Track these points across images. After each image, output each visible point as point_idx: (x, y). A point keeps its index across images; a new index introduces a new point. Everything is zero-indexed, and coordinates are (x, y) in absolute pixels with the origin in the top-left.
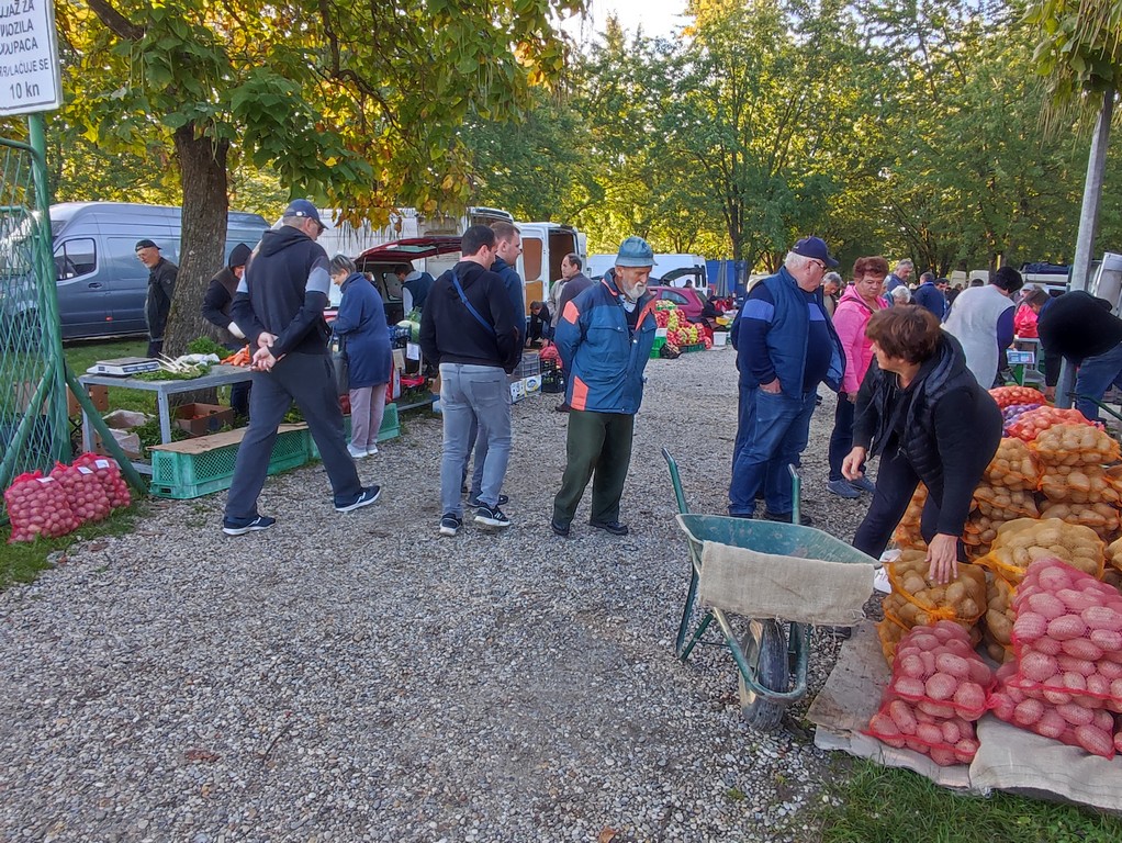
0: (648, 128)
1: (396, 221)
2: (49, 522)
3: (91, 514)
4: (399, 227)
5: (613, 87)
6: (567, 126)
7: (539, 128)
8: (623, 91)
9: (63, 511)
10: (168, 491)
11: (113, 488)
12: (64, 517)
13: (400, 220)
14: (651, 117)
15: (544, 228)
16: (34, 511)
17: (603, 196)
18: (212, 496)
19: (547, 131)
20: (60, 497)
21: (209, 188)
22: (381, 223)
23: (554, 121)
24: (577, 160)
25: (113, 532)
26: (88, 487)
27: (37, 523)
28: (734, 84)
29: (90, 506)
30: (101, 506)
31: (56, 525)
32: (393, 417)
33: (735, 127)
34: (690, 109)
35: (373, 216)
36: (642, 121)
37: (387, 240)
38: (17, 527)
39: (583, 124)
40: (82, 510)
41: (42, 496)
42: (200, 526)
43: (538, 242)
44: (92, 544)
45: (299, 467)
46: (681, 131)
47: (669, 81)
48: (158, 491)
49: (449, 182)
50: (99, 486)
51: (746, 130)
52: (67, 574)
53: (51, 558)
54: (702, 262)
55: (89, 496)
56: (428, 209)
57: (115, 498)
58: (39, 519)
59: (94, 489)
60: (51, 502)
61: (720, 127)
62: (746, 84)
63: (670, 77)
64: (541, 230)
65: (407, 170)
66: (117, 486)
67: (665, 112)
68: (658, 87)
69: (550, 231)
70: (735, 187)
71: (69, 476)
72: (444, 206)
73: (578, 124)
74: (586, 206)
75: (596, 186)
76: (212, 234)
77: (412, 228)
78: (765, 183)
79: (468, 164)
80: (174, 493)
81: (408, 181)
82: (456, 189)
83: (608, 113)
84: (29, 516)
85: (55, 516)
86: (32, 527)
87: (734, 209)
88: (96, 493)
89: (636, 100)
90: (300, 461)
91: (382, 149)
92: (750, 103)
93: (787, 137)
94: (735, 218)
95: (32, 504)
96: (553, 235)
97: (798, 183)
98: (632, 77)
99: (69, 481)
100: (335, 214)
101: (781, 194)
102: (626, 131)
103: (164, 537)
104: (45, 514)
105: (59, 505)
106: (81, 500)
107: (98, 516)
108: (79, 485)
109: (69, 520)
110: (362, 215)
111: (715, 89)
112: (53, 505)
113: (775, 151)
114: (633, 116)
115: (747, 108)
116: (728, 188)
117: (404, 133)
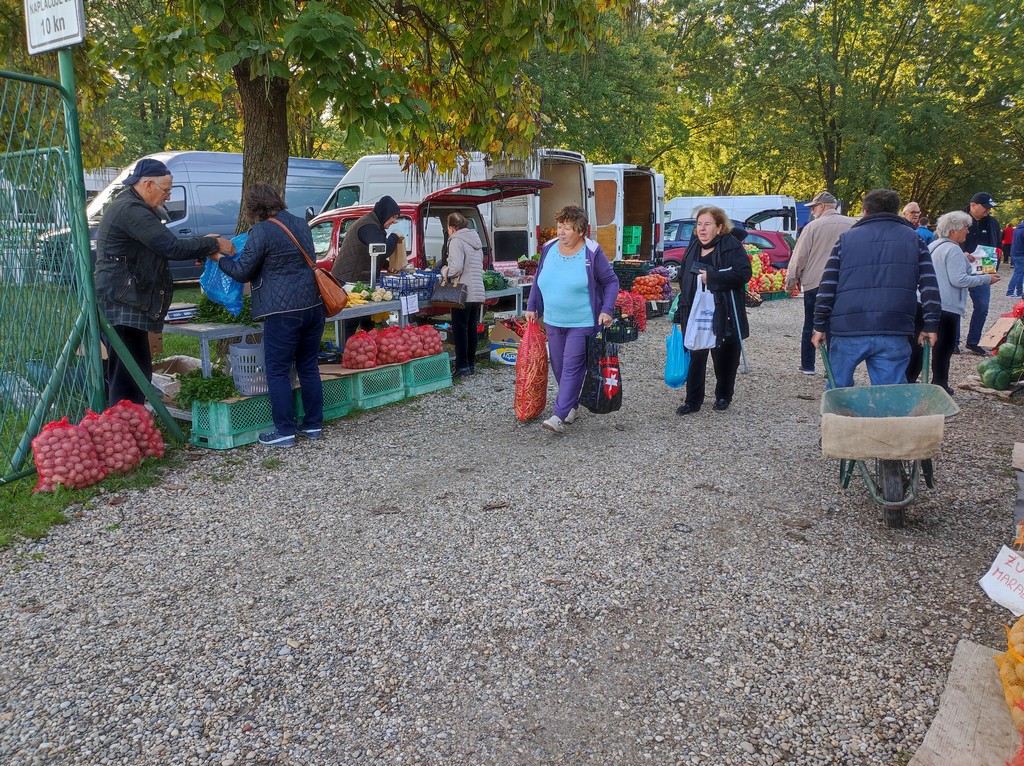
0: (739, 63)
1: (463, 164)
2: (72, 473)
3: (120, 464)
4: (465, 170)
5: (701, 21)
6: (649, 64)
7: (620, 66)
8: (711, 23)
9: (88, 462)
10: (206, 440)
11: (146, 436)
12: (90, 468)
13: (467, 163)
14: (741, 51)
15: (619, 169)
16: (58, 461)
17: (688, 137)
18: (248, 447)
19: (627, 69)
20: (85, 447)
21: (269, 130)
22: (447, 166)
23: (635, 58)
24: (659, 98)
25: (137, 484)
26: (117, 437)
27: (61, 474)
28: (835, 9)
29: (119, 456)
30: (129, 457)
31: (80, 477)
32: (444, 366)
33: (835, 56)
34: (783, 41)
35: (439, 159)
36: (731, 56)
37: (454, 184)
38: (43, 477)
39: (667, 60)
40: (111, 461)
41: (66, 445)
42: (226, 480)
43: (613, 184)
44: (111, 497)
45: (343, 418)
46: (773, 63)
47: (763, 10)
48: (196, 440)
49: (514, 121)
50: (129, 436)
51: (847, 59)
52: (77, 532)
53: (67, 513)
54: (791, 203)
55: (118, 446)
56: (493, 150)
57: (148, 448)
58: (62, 469)
59: (123, 438)
60: (75, 452)
61: (818, 59)
62: (849, 9)
63: (764, 6)
64: (615, 172)
65: (473, 110)
66: (151, 436)
67: (756, 43)
68: (750, 17)
69: (625, 173)
70: (832, 122)
71: (98, 425)
72: (509, 148)
73: (661, 60)
74: (669, 148)
75: (680, 125)
76: (271, 179)
77: (479, 171)
78: (867, 116)
79: (534, 101)
80: (211, 442)
81: (475, 121)
82: (522, 127)
83: (695, 49)
84: (53, 466)
85: (79, 467)
86: (56, 478)
87: (830, 146)
88: (125, 443)
89: (726, 34)
90: (344, 412)
91: (448, 89)
92: (852, 30)
93: (894, 67)
94: (831, 156)
95: (57, 453)
96: (629, 178)
97: (905, 115)
98: (723, 7)
99: (98, 430)
100: (402, 158)
101: (885, 127)
102: (713, 66)
103: (187, 491)
104: (69, 464)
105: (84, 455)
106: (109, 450)
107: (126, 467)
108: (108, 434)
109: (94, 471)
110: (428, 158)
111: (814, 15)
112: (78, 455)
113: (879, 82)
114: (723, 51)
115: (848, 37)
116: (824, 124)
117: (471, 71)
